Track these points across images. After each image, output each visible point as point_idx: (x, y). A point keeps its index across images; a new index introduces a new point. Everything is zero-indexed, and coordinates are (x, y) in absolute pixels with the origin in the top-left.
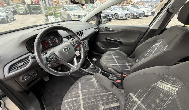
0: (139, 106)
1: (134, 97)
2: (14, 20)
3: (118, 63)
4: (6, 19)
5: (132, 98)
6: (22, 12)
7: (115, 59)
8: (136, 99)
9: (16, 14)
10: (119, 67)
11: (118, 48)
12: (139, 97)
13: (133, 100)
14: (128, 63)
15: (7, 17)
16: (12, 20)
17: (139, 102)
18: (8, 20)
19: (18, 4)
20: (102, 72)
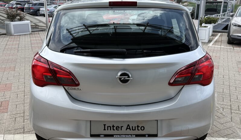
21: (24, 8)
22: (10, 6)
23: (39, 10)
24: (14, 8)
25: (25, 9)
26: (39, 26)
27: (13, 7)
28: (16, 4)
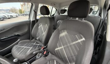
0: (64, 48)
1: (59, 48)
3: (30, 47)
5: (58, 50)
7: (25, 47)
8: (61, 48)
10: (34, 48)
11: (19, 40)
12: (60, 46)
13: (60, 49)
14: (34, 43)
17: (63, 47)
20: (28, 62)
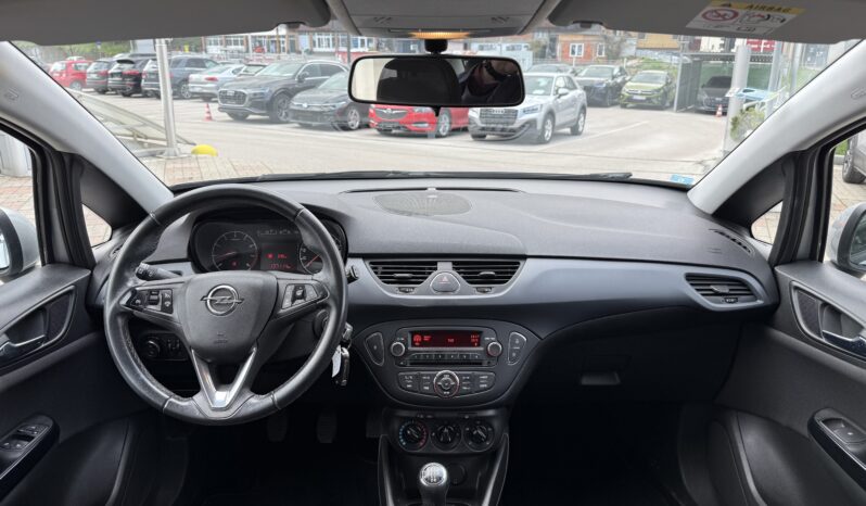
2: (575, 132)
4: (539, 127)
6: (644, 98)
9: (613, 104)
15: (551, 114)
16: (568, 130)
18: (543, 129)
19: (656, 53)
21: (141, 74)
22: (103, 70)
23: (186, 81)
24: (113, 75)
25: (144, 77)
26: (147, 138)
27: (110, 72)
28: (119, 61)
